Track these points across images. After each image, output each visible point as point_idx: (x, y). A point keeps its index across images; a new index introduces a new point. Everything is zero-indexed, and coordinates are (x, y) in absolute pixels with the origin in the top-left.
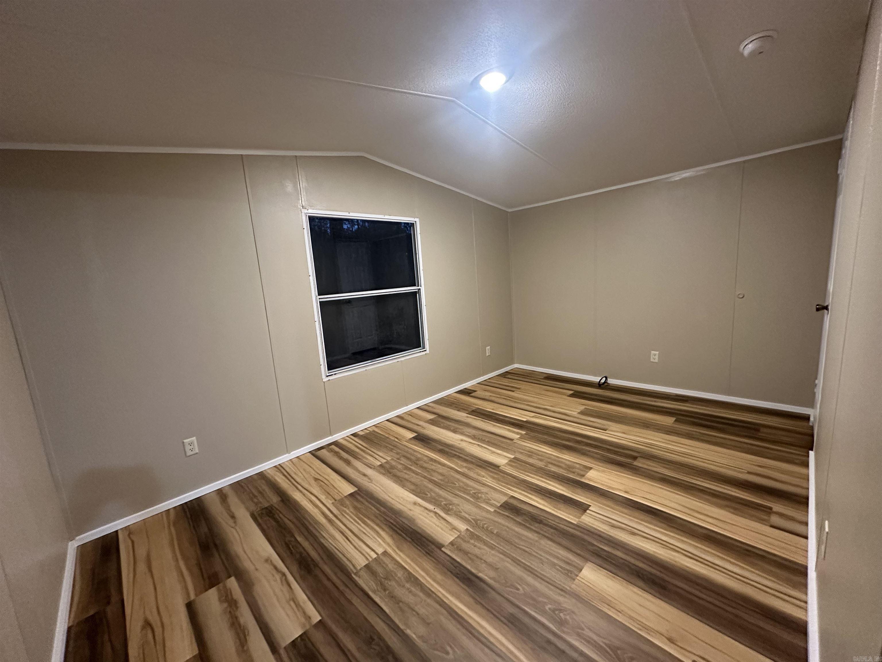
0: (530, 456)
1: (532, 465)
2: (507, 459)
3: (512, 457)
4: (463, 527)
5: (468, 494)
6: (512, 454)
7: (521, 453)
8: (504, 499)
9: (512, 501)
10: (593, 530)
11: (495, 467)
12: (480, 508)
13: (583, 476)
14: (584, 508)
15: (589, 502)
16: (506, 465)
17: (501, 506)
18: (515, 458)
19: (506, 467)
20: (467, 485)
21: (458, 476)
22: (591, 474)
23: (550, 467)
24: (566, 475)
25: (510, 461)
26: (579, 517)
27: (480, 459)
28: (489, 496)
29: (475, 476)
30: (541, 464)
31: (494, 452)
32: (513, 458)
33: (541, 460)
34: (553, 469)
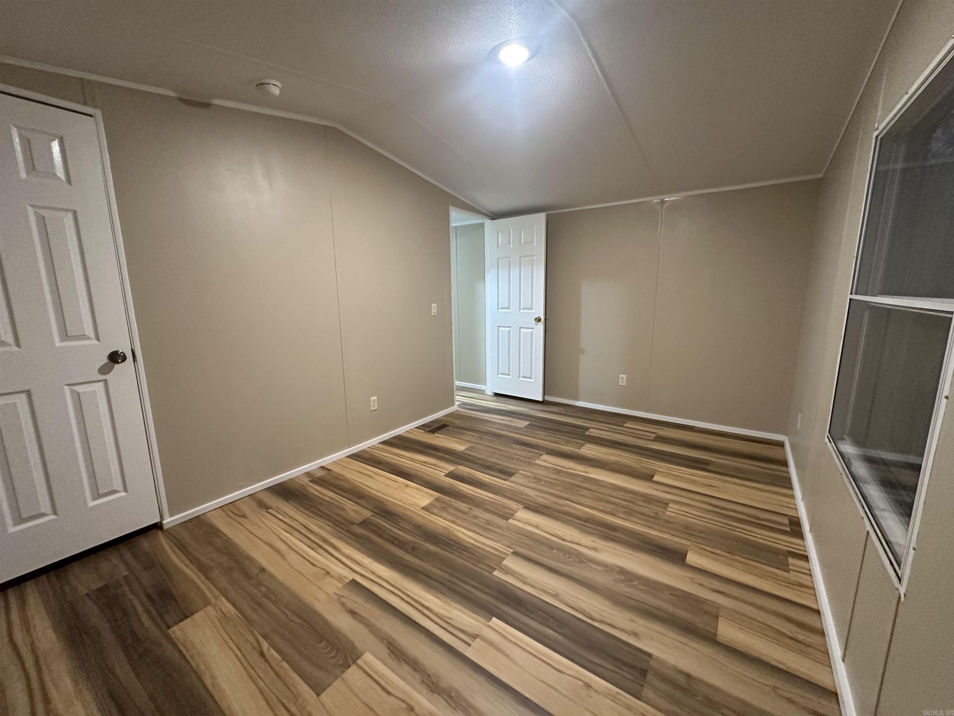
0: (488, 522)
1: (487, 510)
2: (516, 518)
3: (510, 521)
4: (538, 462)
5: (545, 481)
6: (511, 524)
7: (499, 527)
8: (513, 478)
9: (506, 477)
10: (452, 464)
11: (528, 507)
12: (531, 472)
13: (437, 499)
14: (451, 475)
15: (445, 478)
16: (516, 509)
17: (514, 474)
18: (507, 519)
19: (517, 508)
20: (550, 488)
21: (564, 495)
22: (425, 502)
23: (467, 507)
24: (451, 499)
25: (513, 515)
26: (456, 469)
27: (549, 516)
28: (526, 480)
29: (548, 496)
30: (477, 512)
31: (537, 527)
32: (509, 518)
33: (475, 517)
34: (463, 506)
